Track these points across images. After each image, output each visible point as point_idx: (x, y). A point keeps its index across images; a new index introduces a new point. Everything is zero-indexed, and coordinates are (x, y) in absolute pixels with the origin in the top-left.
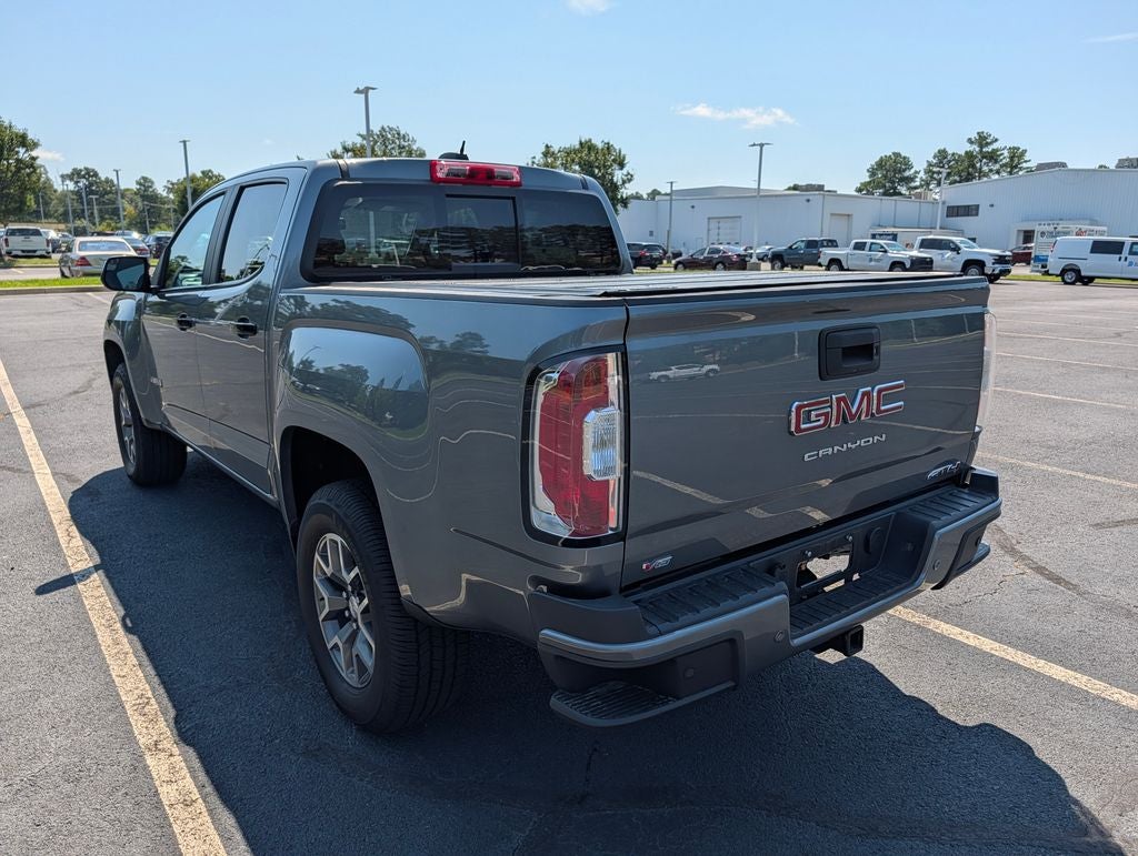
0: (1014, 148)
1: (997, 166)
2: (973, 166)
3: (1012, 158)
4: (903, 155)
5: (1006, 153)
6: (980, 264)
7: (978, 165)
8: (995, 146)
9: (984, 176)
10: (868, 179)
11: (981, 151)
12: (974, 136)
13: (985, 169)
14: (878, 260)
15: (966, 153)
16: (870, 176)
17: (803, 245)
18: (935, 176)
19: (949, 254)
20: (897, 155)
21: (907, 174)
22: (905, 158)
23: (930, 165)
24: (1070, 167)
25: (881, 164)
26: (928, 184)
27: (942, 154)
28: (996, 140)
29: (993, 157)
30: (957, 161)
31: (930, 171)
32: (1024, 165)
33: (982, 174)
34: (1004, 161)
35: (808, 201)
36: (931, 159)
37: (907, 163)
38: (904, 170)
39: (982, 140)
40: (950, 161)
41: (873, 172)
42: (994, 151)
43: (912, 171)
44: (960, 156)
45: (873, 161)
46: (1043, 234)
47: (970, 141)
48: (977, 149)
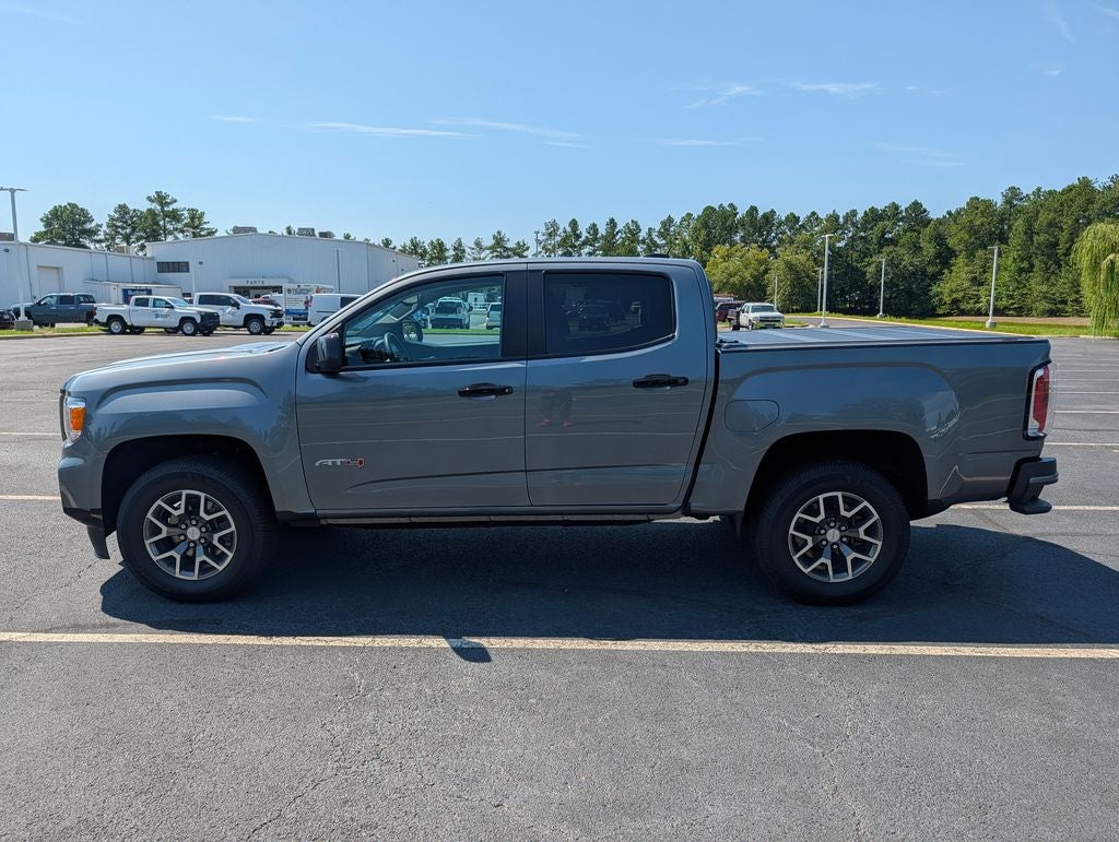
0: (193, 210)
1: (180, 226)
2: (157, 224)
3: (192, 218)
4: (80, 206)
5: (186, 213)
6: (260, 318)
7: (161, 223)
8: (174, 206)
9: (169, 234)
10: (43, 229)
11: (163, 211)
12: (153, 195)
13: (169, 227)
14: (166, 316)
15: (149, 210)
16: (45, 226)
17: (53, 301)
18: (119, 230)
19: (230, 309)
20: (74, 206)
21: (88, 226)
22: (82, 210)
23: (112, 219)
24: (259, 231)
25: (56, 214)
26: (113, 239)
27: (123, 209)
28: (175, 201)
29: (175, 216)
30: (140, 218)
31: (114, 225)
32: (205, 226)
33: (167, 233)
34: (185, 221)
35: (7, 251)
36: (112, 214)
37: (85, 216)
38: (84, 223)
39: (161, 199)
40: (132, 217)
41: (47, 222)
42: (175, 211)
43: (93, 224)
44: (142, 213)
45: (47, 210)
46: (289, 291)
47: (149, 199)
48: (159, 208)
